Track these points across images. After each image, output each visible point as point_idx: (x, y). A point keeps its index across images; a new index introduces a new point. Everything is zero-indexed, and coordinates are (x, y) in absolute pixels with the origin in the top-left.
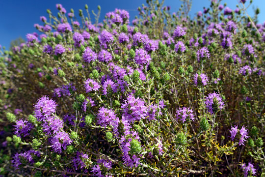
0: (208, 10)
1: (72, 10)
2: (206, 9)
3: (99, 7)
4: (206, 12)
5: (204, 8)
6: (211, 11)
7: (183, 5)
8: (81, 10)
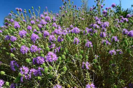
0: (95, 7)
1: (25, 10)
2: (94, 7)
3: (39, 7)
4: (94, 8)
5: (93, 6)
6: (97, 8)
7: (83, 4)
8: (29, 10)
